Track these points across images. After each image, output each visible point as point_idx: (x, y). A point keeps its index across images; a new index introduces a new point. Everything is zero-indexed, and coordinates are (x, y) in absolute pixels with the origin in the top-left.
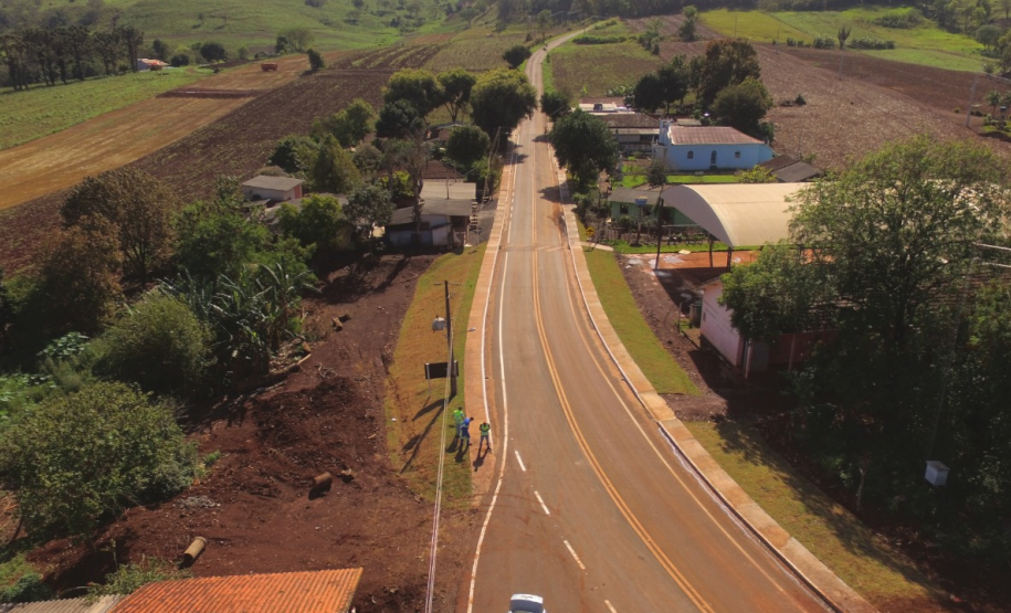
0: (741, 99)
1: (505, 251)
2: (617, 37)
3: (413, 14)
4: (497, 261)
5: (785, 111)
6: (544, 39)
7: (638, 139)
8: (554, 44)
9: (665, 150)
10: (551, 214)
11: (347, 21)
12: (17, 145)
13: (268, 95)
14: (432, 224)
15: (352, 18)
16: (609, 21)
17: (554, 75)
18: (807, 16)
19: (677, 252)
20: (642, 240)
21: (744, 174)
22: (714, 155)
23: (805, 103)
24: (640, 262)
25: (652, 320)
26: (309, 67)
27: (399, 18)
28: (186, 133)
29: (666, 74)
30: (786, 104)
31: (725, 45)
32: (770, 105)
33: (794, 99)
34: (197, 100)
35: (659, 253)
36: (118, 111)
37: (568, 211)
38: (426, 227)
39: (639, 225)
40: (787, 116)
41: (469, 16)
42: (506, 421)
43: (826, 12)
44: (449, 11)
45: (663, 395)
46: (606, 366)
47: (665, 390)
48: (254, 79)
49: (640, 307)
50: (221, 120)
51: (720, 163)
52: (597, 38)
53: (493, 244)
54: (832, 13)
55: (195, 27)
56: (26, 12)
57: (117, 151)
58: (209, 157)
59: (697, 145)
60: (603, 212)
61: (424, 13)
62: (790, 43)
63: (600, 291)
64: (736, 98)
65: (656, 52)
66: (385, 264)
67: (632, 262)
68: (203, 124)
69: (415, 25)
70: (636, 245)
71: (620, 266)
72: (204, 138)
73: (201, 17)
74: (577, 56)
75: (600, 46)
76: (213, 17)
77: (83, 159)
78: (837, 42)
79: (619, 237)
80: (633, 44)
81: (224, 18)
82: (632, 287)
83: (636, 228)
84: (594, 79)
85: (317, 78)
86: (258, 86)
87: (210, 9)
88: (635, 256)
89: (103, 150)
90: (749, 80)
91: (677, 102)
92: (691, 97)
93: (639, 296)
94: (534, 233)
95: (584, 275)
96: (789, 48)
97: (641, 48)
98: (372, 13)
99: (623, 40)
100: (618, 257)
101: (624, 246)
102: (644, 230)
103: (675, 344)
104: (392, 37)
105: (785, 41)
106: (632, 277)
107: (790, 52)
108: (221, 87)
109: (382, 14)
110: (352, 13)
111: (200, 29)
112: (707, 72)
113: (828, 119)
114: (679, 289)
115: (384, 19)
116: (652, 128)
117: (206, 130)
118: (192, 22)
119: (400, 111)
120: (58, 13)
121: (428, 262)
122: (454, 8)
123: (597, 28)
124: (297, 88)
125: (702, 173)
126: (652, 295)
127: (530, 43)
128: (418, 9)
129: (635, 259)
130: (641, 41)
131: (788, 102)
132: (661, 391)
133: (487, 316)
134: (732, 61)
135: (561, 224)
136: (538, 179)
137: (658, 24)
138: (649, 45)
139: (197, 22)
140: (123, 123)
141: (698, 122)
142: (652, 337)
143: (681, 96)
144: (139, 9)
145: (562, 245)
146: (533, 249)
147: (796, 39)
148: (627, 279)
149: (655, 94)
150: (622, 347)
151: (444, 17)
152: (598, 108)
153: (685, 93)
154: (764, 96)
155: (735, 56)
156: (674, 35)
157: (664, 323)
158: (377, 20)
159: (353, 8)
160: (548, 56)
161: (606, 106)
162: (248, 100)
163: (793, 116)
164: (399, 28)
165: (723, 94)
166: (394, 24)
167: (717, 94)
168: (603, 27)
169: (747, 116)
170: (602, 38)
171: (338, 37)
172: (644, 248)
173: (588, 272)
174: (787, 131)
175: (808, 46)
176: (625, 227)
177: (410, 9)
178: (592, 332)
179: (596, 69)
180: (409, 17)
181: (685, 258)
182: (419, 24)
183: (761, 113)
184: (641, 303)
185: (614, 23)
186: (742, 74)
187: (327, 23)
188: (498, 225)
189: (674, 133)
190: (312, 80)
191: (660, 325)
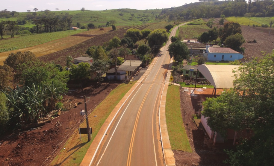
0: (234, 40)
1: (142, 84)
2: (200, 23)
3: (147, 18)
4: (137, 87)
5: (250, 44)
6: (179, 24)
7: (199, 51)
8: (182, 25)
9: (207, 54)
10: (164, 72)
11: (129, 19)
12: (30, 47)
13: (98, 36)
14: (121, 74)
15: (130, 19)
16: (199, 19)
17: (179, 33)
18: (260, 18)
19: (202, 88)
20: (191, 83)
21: (231, 62)
22: (223, 56)
23: (256, 42)
24: (188, 90)
25: (184, 114)
26: (112, 29)
27: (143, 19)
28: (73, 45)
29: (211, 32)
30: (250, 42)
31: (230, 23)
32: (244, 42)
33: (253, 41)
34: (80, 37)
35: (195, 88)
36: (59, 39)
37: (169, 72)
38: (119, 74)
39: (191, 78)
40: (250, 46)
41: (161, 18)
42: (102, 157)
43: (266, 18)
44: (156, 17)
45: (174, 151)
46: (156, 133)
47: (176, 148)
48: (97, 32)
49: (181, 108)
50: (84, 42)
51: (225, 59)
52: (194, 23)
53: (140, 81)
54: (268, 18)
55: (89, 20)
56: (51, 16)
57: (53, 49)
58: (76, 52)
59: (217, 53)
60: (181, 73)
61: (150, 18)
62: (254, 26)
63: (168, 100)
64: (232, 39)
65: (211, 27)
66: (103, 85)
67: (185, 90)
68: (79, 43)
69: (147, 21)
70: (188, 84)
71: (180, 91)
72: (77, 46)
73: (91, 18)
74: (187, 28)
75: (195, 26)
76: (94, 18)
77: (44, 51)
78: (269, 25)
79: (184, 81)
80: (205, 25)
81: (97, 18)
82: (182, 99)
83: (190, 78)
84: (191, 34)
85: (113, 32)
86: (97, 34)
87: (94, 16)
88: (187, 88)
89: (50, 49)
90: (238, 34)
91: (214, 41)
92: (218, 39)
93: (182, 103)
94: (155, 78)
95: (164, 94)
96: (253, 27)
97: (207, 26)
98: (136, 18)
99: (202, 24)
100: (181, 88)
101: (184, 85)
102: (192, 79)
103: (189, 126)
104: (140, 23)
105: (252, 25)
106: (182, 95)
107: (253, 28)
108: (88, 34)
109: (138, 18)
110: (131, 17)
111: (91, 21)
112: (224, 32)
113: (264, 47)
114: (198, 101)
115: (139, 19)
116: (204, 48)
117: (78, 45)
118: (89, 19)
119: (127, 40)
120: (58, 16)
121: (116, 86)
122: (158, 16)
123: (195, 21)
124: (107, 35)
125: (218, 62)
126: (188, 103)
127: (174, 25)
128: (148, 17)
129: (186, 89)
130: (207, 24)
131: (251, 42)
132: (173, 149)
133: (122, 107)
134: (232, 28)
135: (166, 75)
136: (164, 61)
137: (212, 20)
138: (209, 25)
139: (91, 19)
140: (58, 42)
141: (220, 47)
142: (181, 120)
143: (215, 39)
144: (77, 15)
145: (162, 83)
146: (151, 84)
147: (256, 24)
148: (181, 96)
149: (207, 38)
150: (165, 125)
151: (155, 19)
152: (189, 41)
153: (217, 38)
154: (242, 39)
155: (233, 27)
156: (217, 23)
157: (188, 115)
158: (137, 19)
159: (131, 16)
160: (179, 28)
161: (191, 41)
162: (93, 37)
163: (252, 46)
164: (143, 21)
165: (228, 38)
166: (141, 20)
167: (226, 38)
168: (197, 21)
169: (236, 45)
170: (196, 23)
171: (126, 23)
172: (191, 85)
173: (166, 93)
174: (249, 50)
175: (260, 27)
176: (186, 78)
177: (146, 17)
178: (157, 117)
179: (192, 31)
180: (146, 19)
181: (205, 90)
182: (148, 21)
183: (240, 44)
184: (182, 106)
185: (200, 20)
186: (235, 32)
187: (124, 20)
188: (145, 75)
189: (210, 49)
190: (112, 33)
191: (187, 116)
